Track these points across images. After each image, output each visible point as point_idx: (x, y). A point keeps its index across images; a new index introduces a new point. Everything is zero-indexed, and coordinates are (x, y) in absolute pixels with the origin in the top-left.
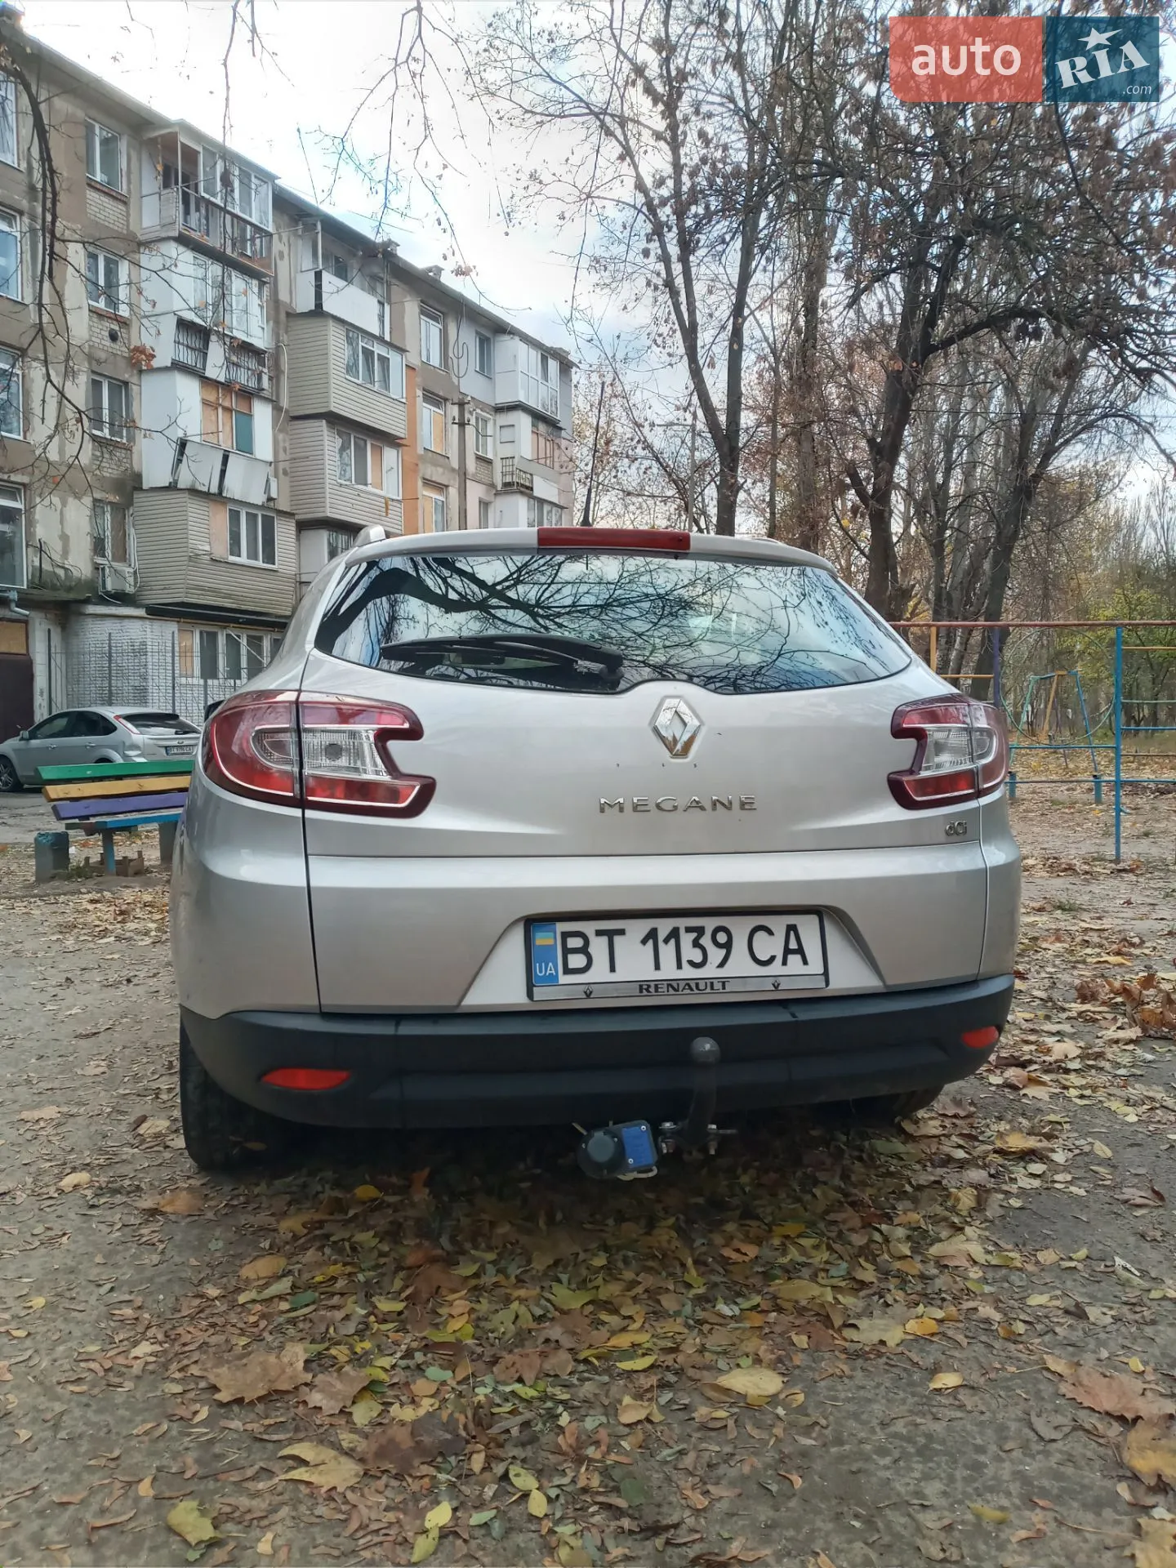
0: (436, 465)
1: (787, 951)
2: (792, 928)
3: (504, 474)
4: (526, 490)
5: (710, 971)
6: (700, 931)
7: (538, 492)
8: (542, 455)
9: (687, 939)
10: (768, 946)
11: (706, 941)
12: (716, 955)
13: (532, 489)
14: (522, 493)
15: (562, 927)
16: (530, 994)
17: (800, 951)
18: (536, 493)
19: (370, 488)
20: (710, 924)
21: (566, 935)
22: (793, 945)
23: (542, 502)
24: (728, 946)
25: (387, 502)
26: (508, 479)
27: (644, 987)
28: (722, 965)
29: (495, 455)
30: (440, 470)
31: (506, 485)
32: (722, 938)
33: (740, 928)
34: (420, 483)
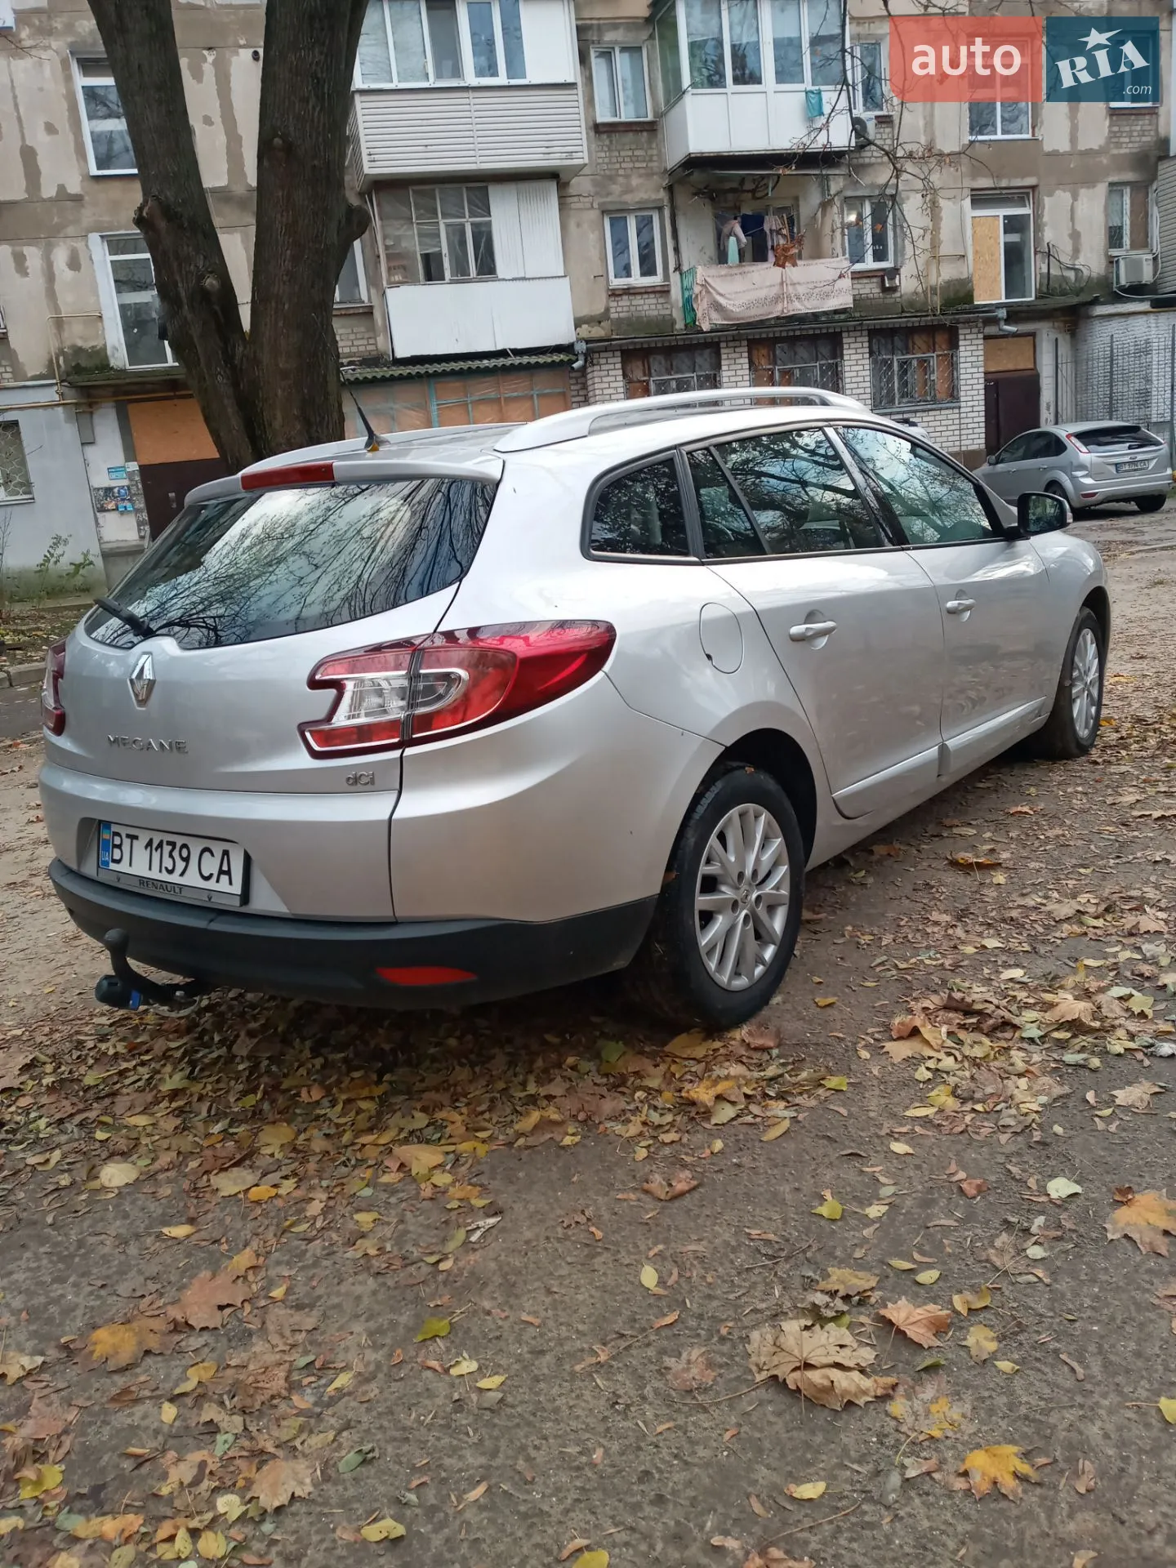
1: (221, 872)
2: (226, 853)
5: (175, 878)
6: (173, 844)
9: (167, 849)
10: (211, 865)
11: (176, 854)
12: (180, 865)
16: (98, 871)
17: (228, 873)
20: (180, 841)
21: (114, 834)
22: (225, 868)
24: (186, 860)
27: (143, 881)
28: (182, 874)
32: (185, 853)
33: (196, 847)
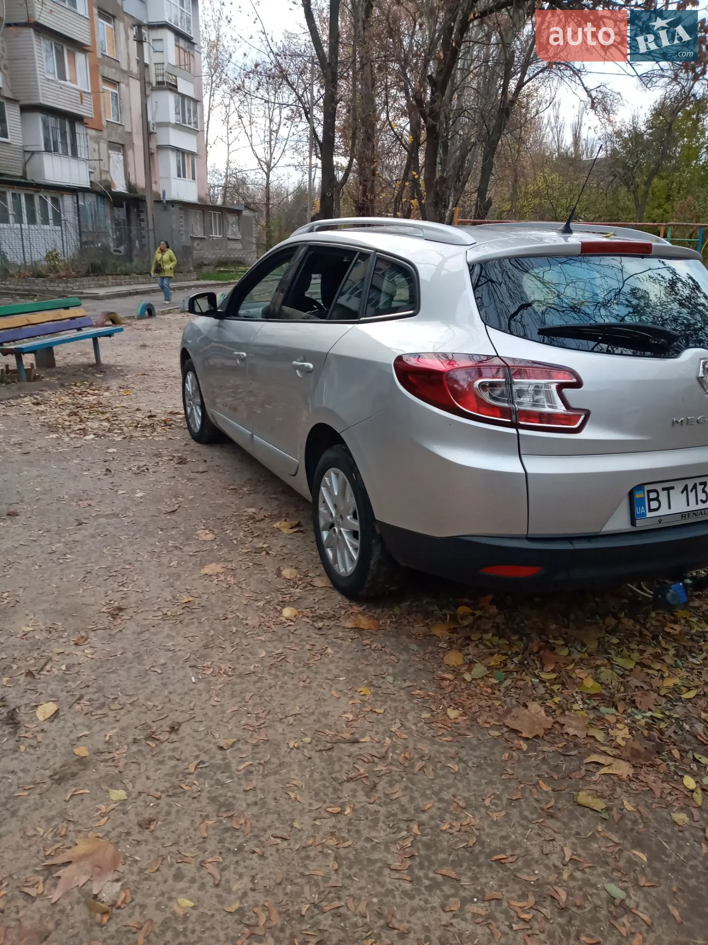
0: (111, 67)
3: (157, 75)
4: (173, 88)
6: (705, 484)
7: (180, 89)
8: (182, 63)
9: (700, 489)
13: (176, 87)
14: (171, 90)
15: (647, 488)
16: (633, 523)
18: (180, 90)
19: (68, 83)
21: (649, 492)
23: (184, 96)
25: (82, 93)
26: (160, 79)
27: (683, 515)
29: (150, 60)
30: (114, 70)
31: (158, 83)
34: (100, 79)
